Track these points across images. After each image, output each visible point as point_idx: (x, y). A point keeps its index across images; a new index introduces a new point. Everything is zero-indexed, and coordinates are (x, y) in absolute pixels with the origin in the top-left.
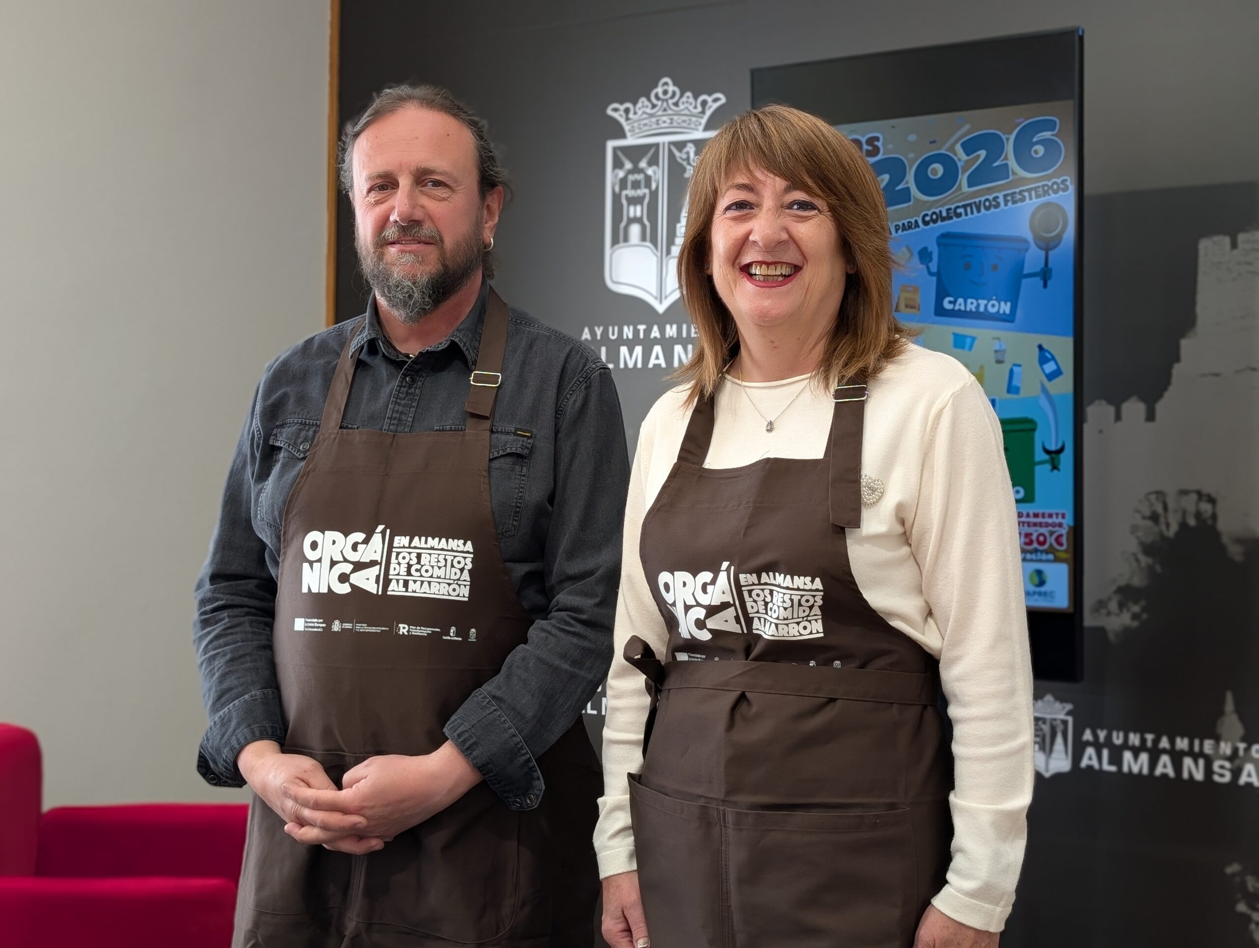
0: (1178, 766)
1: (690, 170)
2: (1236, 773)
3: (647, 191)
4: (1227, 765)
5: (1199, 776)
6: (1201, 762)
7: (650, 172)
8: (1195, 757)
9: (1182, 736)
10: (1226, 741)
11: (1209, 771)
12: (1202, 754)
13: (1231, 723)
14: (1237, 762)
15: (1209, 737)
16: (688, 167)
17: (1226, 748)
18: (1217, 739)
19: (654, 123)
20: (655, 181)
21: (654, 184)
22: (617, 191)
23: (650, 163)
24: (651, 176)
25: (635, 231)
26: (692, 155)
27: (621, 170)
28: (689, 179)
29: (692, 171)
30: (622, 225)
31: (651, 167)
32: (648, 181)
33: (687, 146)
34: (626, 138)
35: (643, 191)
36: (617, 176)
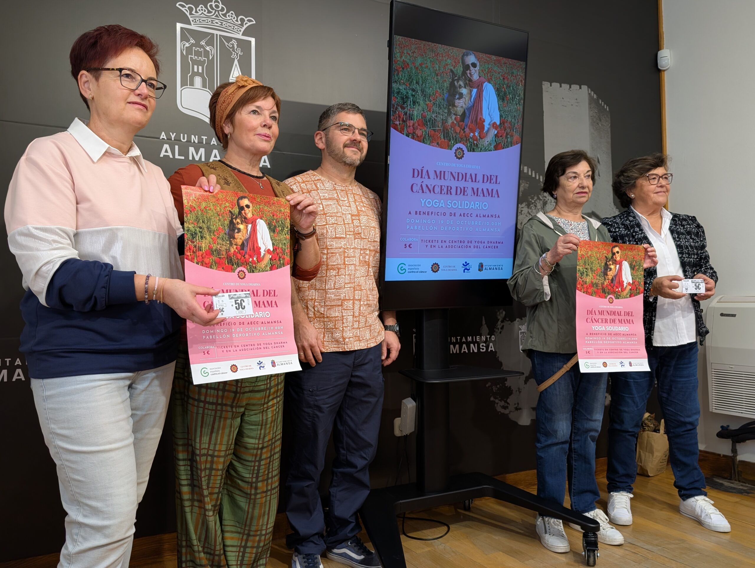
0: (469, 348)
1: (234, 54)
2: (487, 347)
3: (206, 59)
4: (484, 345)
5: (476, 351)
6: (476, 345)
7: (208, 48)
8: (474, 344)
9: (469, 336)
11: (479, 348)
12: (476, 342)
13: (485, 329)
14: (487, 343)
15: (478, 335)
16: (233, 53)
18: (481, 335)
19: (210, 21)
20: (211, 55)
21: (210, 56)
22: (185, 54)
23: (208, 44)
24: (209, 51)
25: (198, 81)
26: (236, 46)
27: (187, 42)
28: (234, 59)
29: (235, 55)
30: (189, 75)
31: (208, 46)
32: (207, 53)
33: (232, 41)
34: (191, 25)
35: (203, 58)
36: (184, 45)
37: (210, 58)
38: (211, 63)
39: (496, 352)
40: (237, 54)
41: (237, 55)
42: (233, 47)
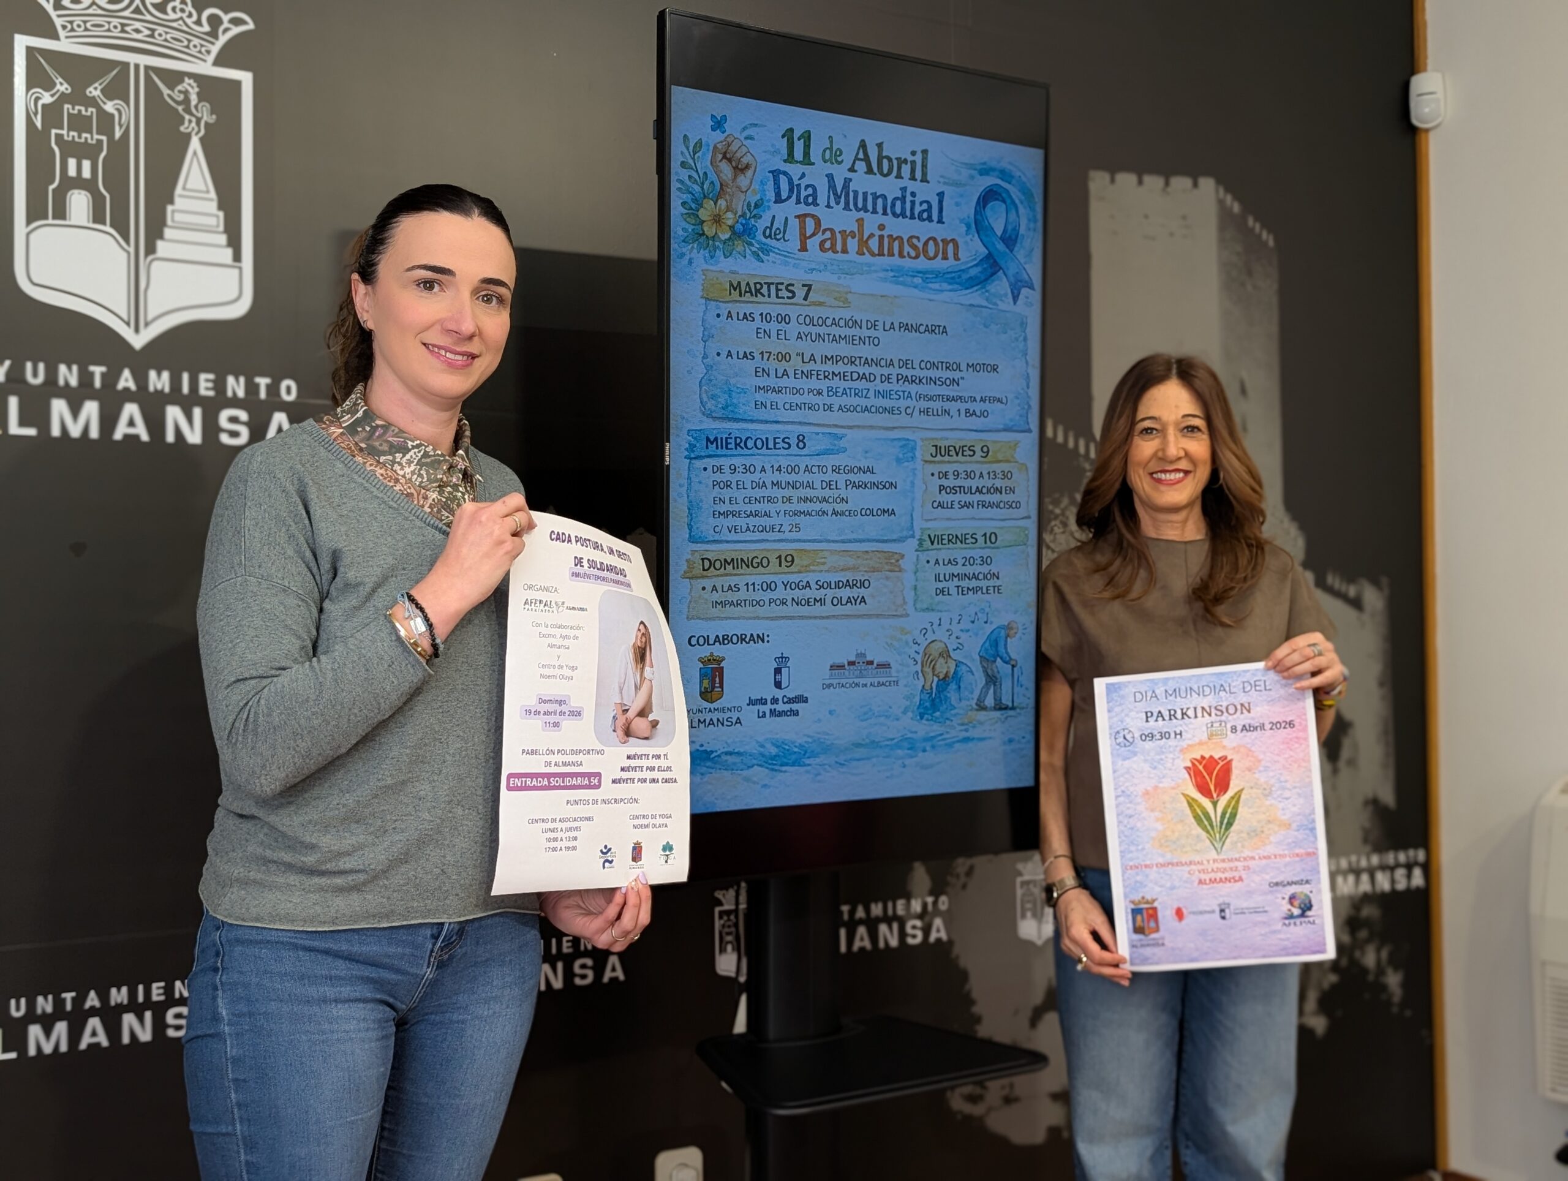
0: (873, 936)
1: (190, 121)
2: (927, 930)
3: (104, 138)
4: (918, 923)
5: (894, 942)
6: (895, 926)
7: (109, 107)
8: (889, 921)
9: (876, 901)
10: (916, 898)
11: (903, 935)
12: (896, 918)
13: (920, 877)
14: (927, 919)
15: (900, 897)
16: (187, 117)
17: (916, 906)
18: (908, 897)
19: (115, 27)
20: (121, 126)
21: (117, 128)
22: (39, 123)
23: (110, 93)
24: (112, 116)
25: (79, 203)
26: (194, 99)
27: (47, 90)
28: (187, 137)
29: (193, 124)
30: (51, 187)
31: (111, 99)
32: (106, 122)
33: (182, 81)
34: (56, 37)
35: (96, 137)
36: (37, 99)
37: (118, 134)
38: (119, 149)
39: (950, 942)
40: (198, 121)
41: (198, 123)
42: (186, 101)
